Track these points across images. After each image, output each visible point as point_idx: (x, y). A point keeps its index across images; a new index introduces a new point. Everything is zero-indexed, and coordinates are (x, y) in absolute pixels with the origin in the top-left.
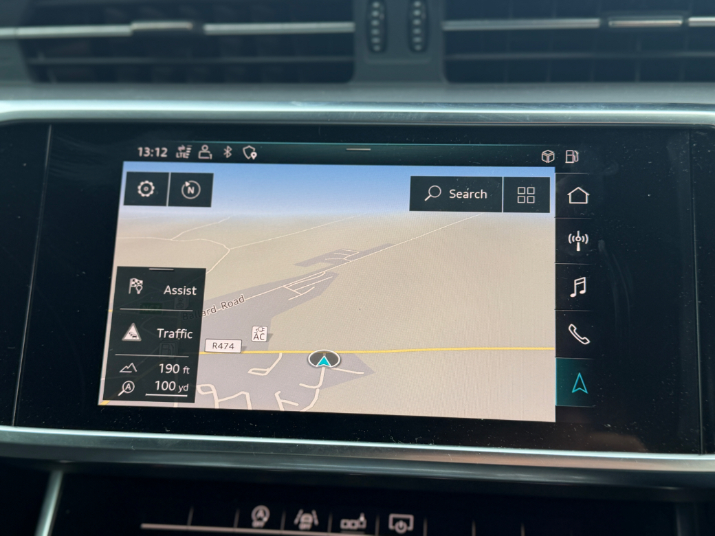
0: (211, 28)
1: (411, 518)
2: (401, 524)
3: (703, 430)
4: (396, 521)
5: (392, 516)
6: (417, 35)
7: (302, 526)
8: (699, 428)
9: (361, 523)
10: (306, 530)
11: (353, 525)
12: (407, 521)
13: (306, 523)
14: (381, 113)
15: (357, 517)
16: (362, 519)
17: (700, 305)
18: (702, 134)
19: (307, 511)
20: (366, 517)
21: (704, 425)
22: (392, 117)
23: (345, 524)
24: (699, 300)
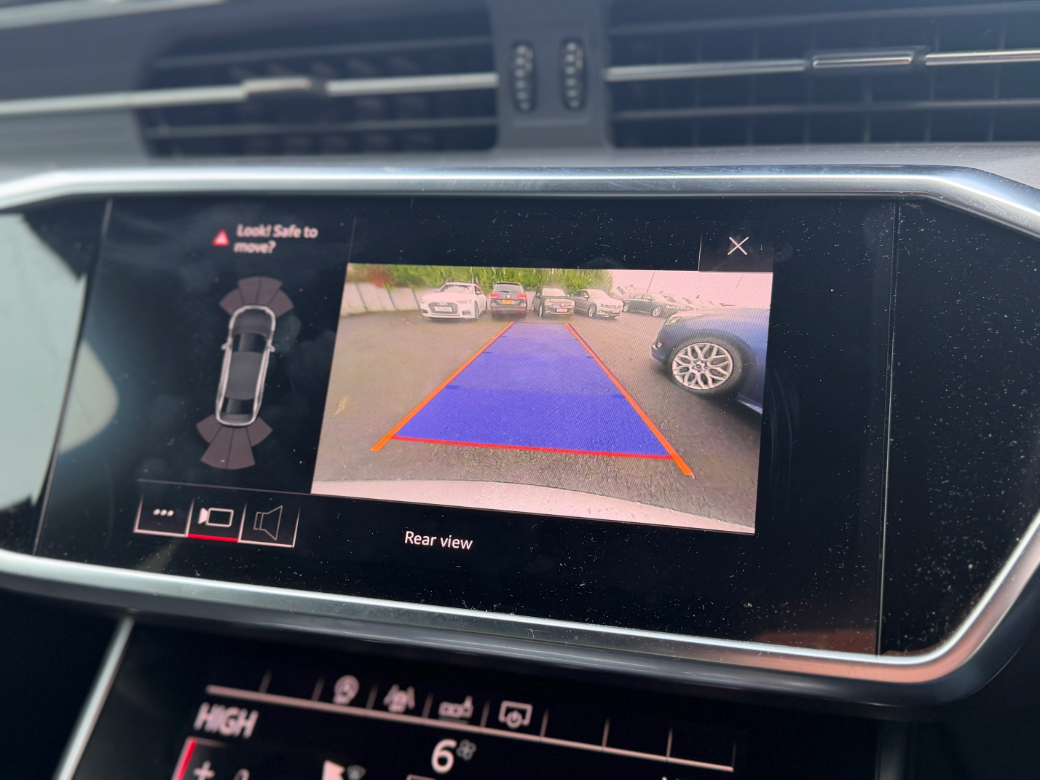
0: (338, 87)
1: (529, 708)
2: (515, 715)
3: (883, 620)
4: (509, 710)
5: (505, 705)
6: (572, 88)
7: (394, 707)
8: (878, 618)
9: (466, 710)
10: (398, 713)
11: (456, 711)
12: (523, 713)
13: (399, 704)
14: (487, 180)
15: (461, 701)
16: (468, 704)
17: (892, 443)
18: (915, 206)
19: (403, 688)
20: (474, 703)
21: (884, 613)
22: (501, 186)
23: (446, 709)
24: (891, 437)
